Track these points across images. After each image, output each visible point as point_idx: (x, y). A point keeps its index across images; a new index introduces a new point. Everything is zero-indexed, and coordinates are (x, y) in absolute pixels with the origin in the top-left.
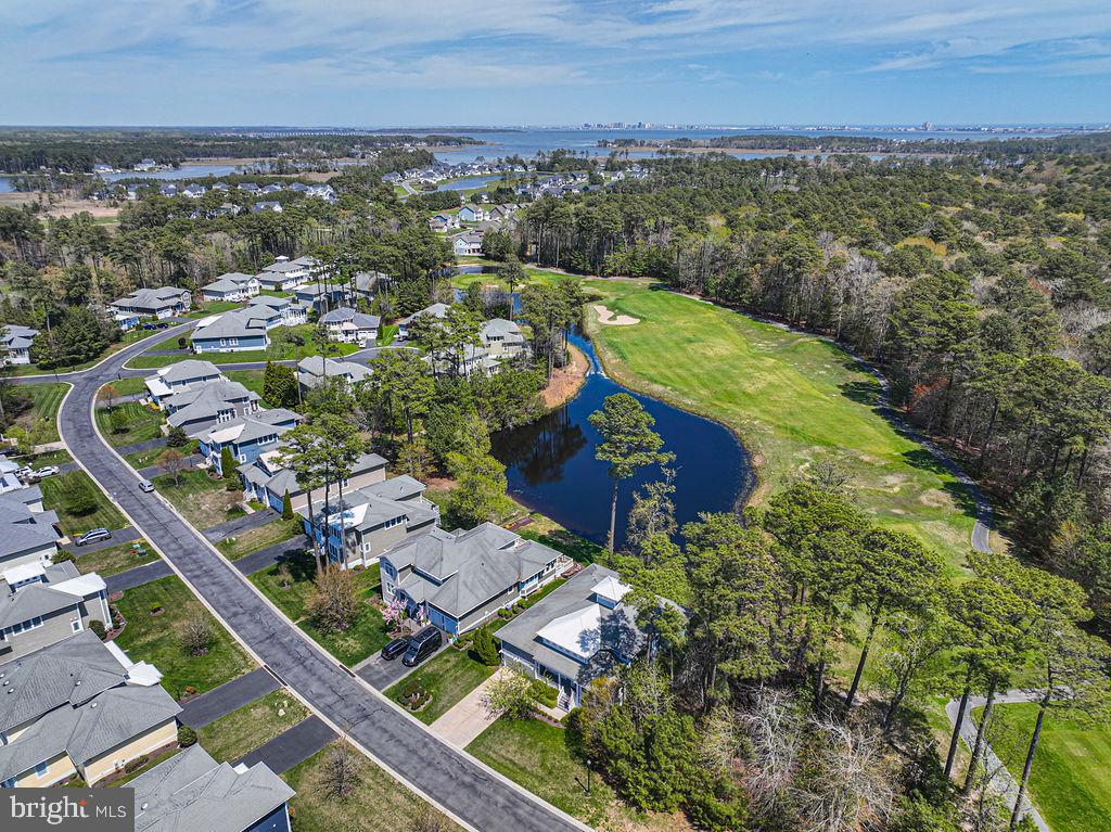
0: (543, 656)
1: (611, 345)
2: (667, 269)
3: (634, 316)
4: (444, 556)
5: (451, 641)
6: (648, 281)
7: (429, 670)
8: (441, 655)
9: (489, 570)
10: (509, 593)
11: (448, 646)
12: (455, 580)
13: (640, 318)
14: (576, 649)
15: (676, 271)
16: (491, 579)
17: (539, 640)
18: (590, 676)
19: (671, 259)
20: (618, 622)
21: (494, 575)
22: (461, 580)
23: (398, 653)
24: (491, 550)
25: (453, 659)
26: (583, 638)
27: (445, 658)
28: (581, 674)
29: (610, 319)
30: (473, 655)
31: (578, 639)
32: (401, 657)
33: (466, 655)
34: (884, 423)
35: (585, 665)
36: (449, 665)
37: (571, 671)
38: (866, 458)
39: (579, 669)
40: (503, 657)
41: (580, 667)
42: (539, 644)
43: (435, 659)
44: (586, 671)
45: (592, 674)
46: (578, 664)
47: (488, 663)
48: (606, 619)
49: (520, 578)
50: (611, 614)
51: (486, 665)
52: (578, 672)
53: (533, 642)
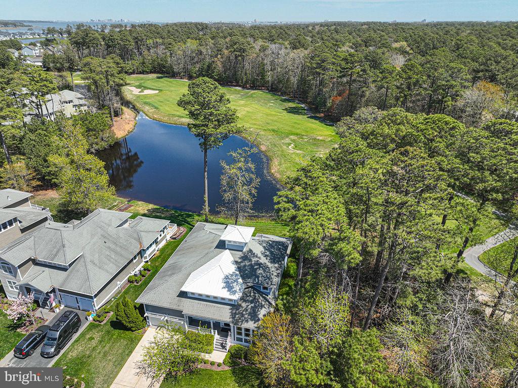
0: (190, 308)
1: (146, 103)
2: (164, 67)
3: (157, 90)
4: (66, 242)
5: (90, 318)
6: (155, 75)
7: (73, 354)
8: (83, 335)
9: (113, 246)
10: (134, 261)
11: (87, 324)
12: (82, 260)
13: (159, 90)
14: (225, 294)
15: (171, 67)
16: (116, 253)
17: (183, 295)
18: (243, 315)
19: (166, 61)
20: (250, 260)
21: (118, 249)
22: (88, 260)
23: (34, 348)
24: (110, 228)
25: (97, 335)
26: (227, 283)
27: (88, 336)
28: (233, 316)
29: (140, 92)
30: (117, 325)
31: (223, 285)
32: (39, 350)
33: (109, 327)
34: (317, 122)
35: (234, 306)
36: (94, 343)
37: (224, 315)
38: (321, 138)
39: (230, 311)
40: (148, 319)
41: (231, 309)
42: (184, 299)
43: (78, 341)
44: (237, 312)
45: (244, 313)
46: (229, 307)
47: (133, 329)
48: (240, 261)
49: (141, 246)
50: (243, 255)
51: (133, 331)
52: (230, 314)
53: (178, 298)
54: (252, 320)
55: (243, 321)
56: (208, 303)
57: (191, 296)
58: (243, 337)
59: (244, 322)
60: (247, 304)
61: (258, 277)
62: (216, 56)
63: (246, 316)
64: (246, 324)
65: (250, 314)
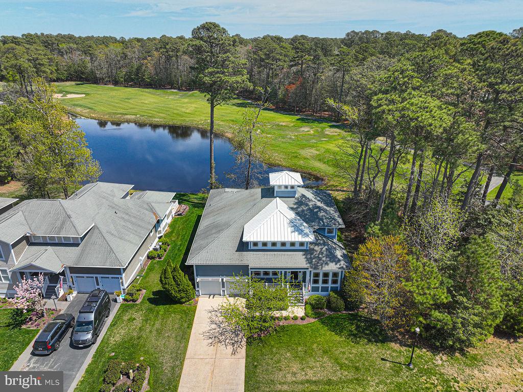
0: (257, 261)
3: (83, 94)
4: (69, 212)
5: (120, 299)
6: (73, 83)
7: (117, 338)
8: (118, 318)
9: (127, 217)
10: (151, 234)
11: (118, 306)
12: (96, 231)
13: (85, 94)
14: (297, 238)
15: (93, 72)
16: (132, 223)
18: (320, 259)
20: (307, 205)
21: (133, 220)
22: (104, 231)
23: (59, 340)
24: (115, 199)
25: (139, 317)
26: (295, 226)
27: (125, 318)
28: (309, 261)
29: (61, 97)
31: (290, 229)
32: (66, 341)
33: (148, 304)
35: (306, 250)
36: (138, 323)
37: (298, 261)
38: (284, 124)
39: (304, 257)
40: (198, 287)
41: (304, 255)
42: (246, 252)
43: (114, 325)
44: (312, 256)
45: (320, 256)
46: (301, 253)
47: (183, 300)
48: (295, 206)
49: (156, 217)
50: (296, 201)
51: (182, 303)
52: (306, 260)
53: (238, 253)
54: (332, 262)
55: (322, 264)
56: (276, 253)
57: (253, 248)
58: (320, 285)
59: (324, 265)
60: (320, 247)
61: (322, 220)
62: (145, 58)
63: (324, 259)
64: (326, 266)
65: (327, 256)
